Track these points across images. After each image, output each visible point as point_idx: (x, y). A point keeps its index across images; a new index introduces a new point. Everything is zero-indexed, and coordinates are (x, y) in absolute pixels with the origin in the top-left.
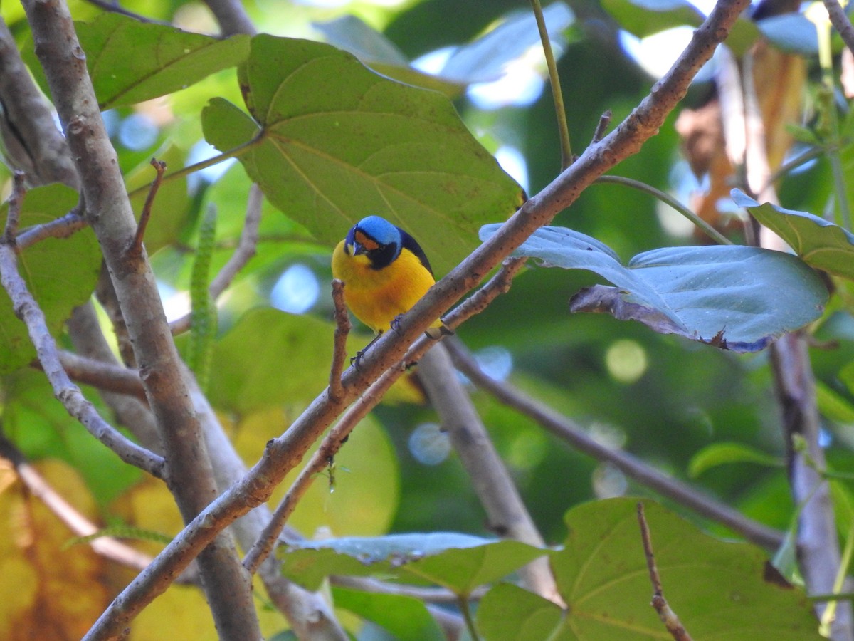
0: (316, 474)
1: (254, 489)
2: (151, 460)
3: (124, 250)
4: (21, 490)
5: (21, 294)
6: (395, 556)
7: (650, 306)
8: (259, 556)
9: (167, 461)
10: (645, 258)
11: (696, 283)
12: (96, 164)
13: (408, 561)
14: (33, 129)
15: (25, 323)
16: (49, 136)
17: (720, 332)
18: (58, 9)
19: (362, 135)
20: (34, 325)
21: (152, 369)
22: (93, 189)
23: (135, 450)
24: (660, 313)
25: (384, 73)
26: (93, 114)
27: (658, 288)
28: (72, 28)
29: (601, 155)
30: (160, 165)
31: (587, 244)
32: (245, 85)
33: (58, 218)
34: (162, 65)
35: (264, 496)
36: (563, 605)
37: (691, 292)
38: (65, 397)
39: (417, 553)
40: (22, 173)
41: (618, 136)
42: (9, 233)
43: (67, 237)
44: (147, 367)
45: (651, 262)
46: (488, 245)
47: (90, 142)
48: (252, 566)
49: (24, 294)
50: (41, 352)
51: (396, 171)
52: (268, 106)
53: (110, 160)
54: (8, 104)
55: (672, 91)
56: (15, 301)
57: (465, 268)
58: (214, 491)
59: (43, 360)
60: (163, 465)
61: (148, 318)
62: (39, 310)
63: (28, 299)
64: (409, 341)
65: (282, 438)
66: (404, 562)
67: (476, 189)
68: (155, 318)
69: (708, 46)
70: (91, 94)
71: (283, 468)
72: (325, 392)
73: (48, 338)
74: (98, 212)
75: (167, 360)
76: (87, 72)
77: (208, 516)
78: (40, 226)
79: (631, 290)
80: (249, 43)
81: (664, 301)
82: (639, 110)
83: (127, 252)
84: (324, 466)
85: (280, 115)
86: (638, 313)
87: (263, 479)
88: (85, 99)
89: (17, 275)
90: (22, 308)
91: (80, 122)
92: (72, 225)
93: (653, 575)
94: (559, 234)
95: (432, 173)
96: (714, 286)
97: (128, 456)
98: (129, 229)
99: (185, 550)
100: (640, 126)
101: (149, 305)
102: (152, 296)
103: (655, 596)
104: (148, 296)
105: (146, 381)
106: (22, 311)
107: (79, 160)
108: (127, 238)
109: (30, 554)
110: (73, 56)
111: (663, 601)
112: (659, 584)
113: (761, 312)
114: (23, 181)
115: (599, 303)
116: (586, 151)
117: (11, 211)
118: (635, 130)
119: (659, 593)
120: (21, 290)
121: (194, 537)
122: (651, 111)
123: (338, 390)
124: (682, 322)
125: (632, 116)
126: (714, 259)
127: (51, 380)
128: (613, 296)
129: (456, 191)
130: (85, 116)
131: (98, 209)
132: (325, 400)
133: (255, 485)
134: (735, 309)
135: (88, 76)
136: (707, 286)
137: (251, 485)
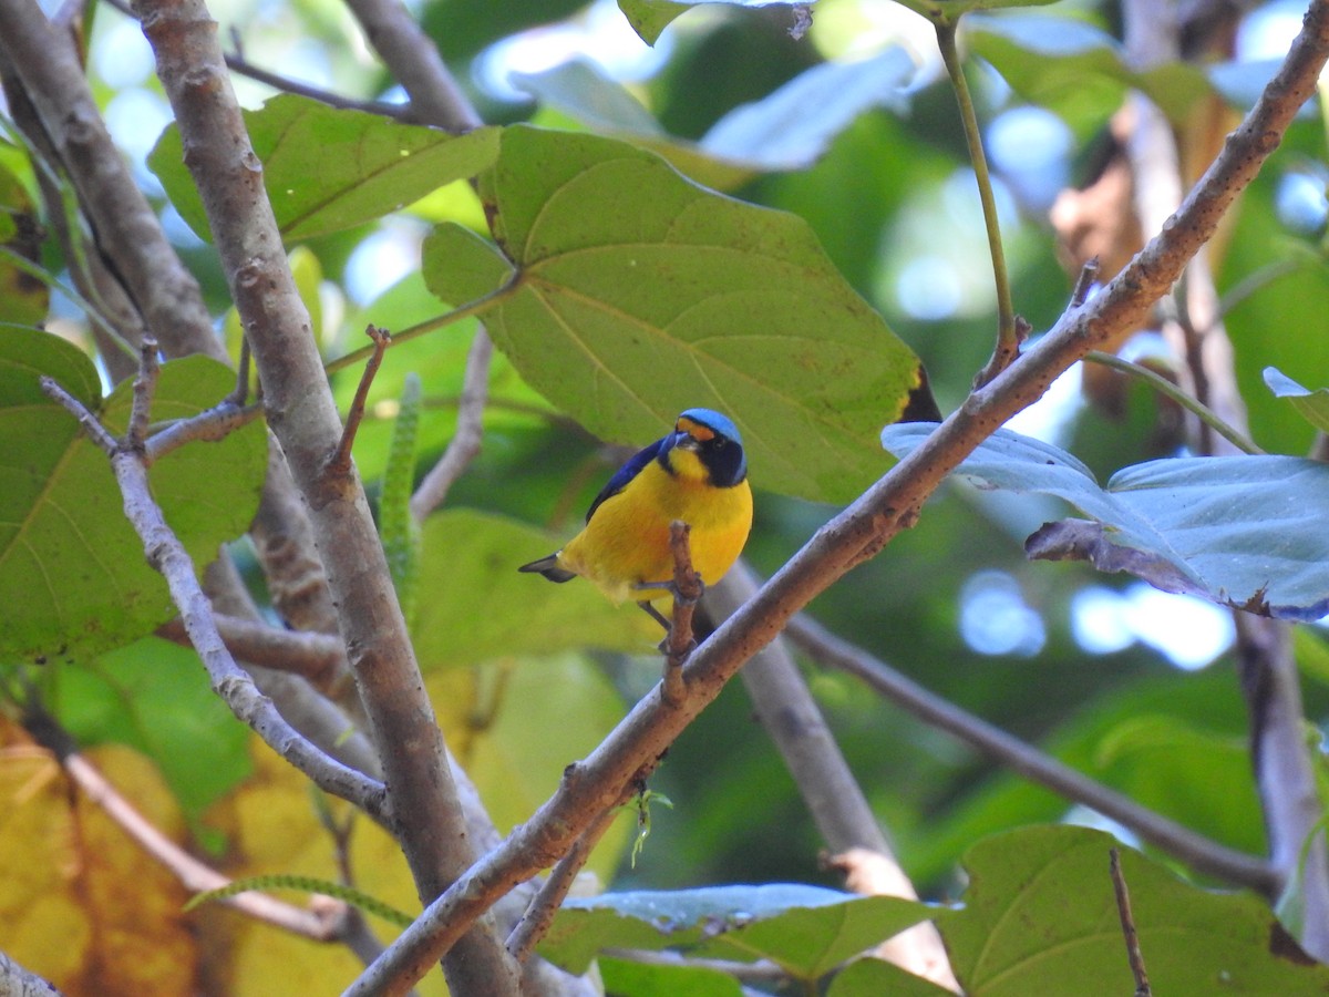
0: (618, 808)
1: (546, 841)
2: (365, 788)
3: (323, 465)
4: (67, 791)
5: (155, 530)
6: (710, 920)
7: (1150, 551)
8: (530, 935)
9: (389, 790)
10: (1133, 475)
11: (1216, 514)
12: (279, 332)
13: (729, 928)
14: (138, 263)
15: (163, 575)
17: (1259, 591)
18: (219, 94)
19: (671, 279)
20: (178, 579)
21: (367, 649)
22: (274, 371)
23: (340, 773)
24: (1167, 561)
25: (707, 185)
26: (274, 257)
27: (1156, 522)
28: (240, 123)
29: (1084, 326)
30: (380, 336)
31: (1045, 454)
32: (491, 203)
33: (206, 411)
34: (365, 175)
35: (560, 851)
37: (1209, 529)
38: (230, 690)
39: (742, 916)
40: (154, 342)
41: (1111, 297)
42: (134, 435)
43: (218, 439)
44: (359, 644)
45: (1142, 481)
46: (909, 466)
47: (270, 299)
48: (521, 949)
49: (161, 530)
50: (189, 621)
51: (724, 335)
52: (527, 236)
53: (300, 327)
54: (100, 223)
55: (1195, 228)
56: (148, 541)
57: (872, 499)
58: (463, 834)
59: (193, 632)
60: (384, 796)
61: (360, 569)
62: (184, 555)
63: (168, 538)
65: (589, 760)
66: (723, 931)
67: (847, 363)
68: (370, 569)
69: (1250, 159)
70: (270, 225)
71: (591, 807)
72: (656, 691)
73: (201, 598)
74: (282, 407)
75: (390, 633)
76: (264, 190)
77: (473, 881)
78: (181, 423)
79: (1121, 527)
80: (498, 140)
81: (1166, 543)
82: (1143, 256)
83: (328, 467)
84: (632, 796)
85: (544, 249)
86: (1133, 562)
87: (559, 825)
88: (262, 232)
89: (148, 500)
90: (157, 552)
91: (254, 268)
92: (227, 421)
93: (1134, 961)
94: (1002, 439)
95: (779, 337)
96: (1244, 520)
97: (327, 781)
98: (330, 432)
99: (437, 935)
100: (1145, 283)
101: (362, 550)
102: (365, 536)
103: (1137, 992)
104: (359, 534)
105: (357, 666)
106: (158, 557)
107: (253, 327)
108: (328, 445)
109: (78, 890)
110: (243, 166)
112: (1145, 975)
113: (1318, 559)
114: (155, 354)
115: (1072, 546)
116: (1061, 319)
117: (138, 400)
118: (1138, 287)
119: (1143, 988)
120: (157, 525)
121: (452, 914)
122: (1162, 259)
123: (676, 688)
124: (1197, 574)
125: (1132, 267)
126: (1240, 477)
127: (207, 663)
128: (1092, 535)
129: (815, 364)
130: (262, 259)
131: (283, 403)
132: (656, 703)
133: (546, 834)
134: (1278, 555)
135: (266, 198)
136: (1233, 519)
137: (540, 833)
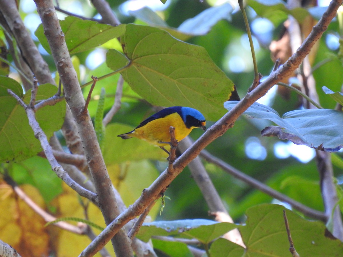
0: (156, 200)
1: (138, 209)
2: (91, 195)
3: (80, 112)
4: (15, 196)
6: (180, 229)
7: (293, 134)
8: (134, 233)
9: (97, 195)
10: (289, 114)
11: (310, 124)
12: (69, 78)
13: (185, 231)
15: (39, 140)
16: (39, 62)
17: (321, 144)
18: (53, 16)
19: (170, 63)
20: (43, 141)
21: (92, 159)
22: (67, 88)
23: (85, 191)
24: (297, 137)
25: (179, 39)
26: (68, 58)
27: (295, 126)
28: (59, 23)
29: (276, 76)
30: (95, 78)
31: (266, 109)
32: (123, 44)
33: (50, 98)
34: (91, 36)
35: (142, 212)
36: (245, 247)
37: (309, 128)
38: (56, 170)
39: (189, 227)
40: (37, 80)
41: (283, 69)
42: (31, 104)
43: (53, 105)
44: (89, 158)
45: (291, 116)
46: (231, 112)
47: (66, 69)
48: (132, 236)
49: (39, 129)
50: (46, 152)
51: (184, 78)
52: (133, 52)
53: (74, 76)
54: (22, 49)
55: (305, 51)
56: (35, 131)
57: (222, 121)
58: (117, 207)
59: (47, 155)
60: (96, 197)
61: (90, 139)
62: (44, 135)
63: (40, 131)
64: (200, 150)
65: (149, 188)
66: (184, 231)
67: (215, 85)
68: (92, 139)
69: (319, 33)
70: (66, 50)
71: (149, 200)
72: (166, 170)
73: (49, 146)
74: (70, 97)
75: (98, 155)
76: (65, 41)
77: (119, 219)
78: (43, 101)
79: (286, 128)
80: (125, 27)
81: (298, 132)
82: (292, 58)
83: (81, 112)
84: (160, 197)
85: (137, 56)
86: (289, 137)
87: (141, 205)
88: (64, 52)
89: (35, 121)
90: (38, 134)
91: (62, 61)
92: (55, 100)
93: (290, 239)
94: (256, 105)
95: (198, 78)
96: (317, 126)
97: (82, 193)
98: (82, 103)
99: (110, 233)
100: (292, 65)
101: (90, 134)
102: (91, 130)
103: (290, 247)
104: (90, 130)
105: (89, 164)
106: (38, 136)
107: (62, 76)
108: (81, 107)
109: (18, 222)
110: (59, 35)
111: (294, 249)
112: (292, 243)
113: (337, 136)
114: (37, 83)
115: (273, 133)
116: (271, 74)
117: (32, 95)
118: (290, 66)
119: (292, 246)
120: (37, 127)
121: (114, 228)
122: (296, 59)
123: (171, 169)
124: (305, 140)
125: (289, 61)
126: (316, 115)
127: (50, 163)
128: (278, 130)
129: (207, 85)
130: (64, 59)
131: (70, 96)
132: (166, 173)
133: (138, 207)
134: (326, 135)
135: (65, 43)
136: (315, 126)
137: (136, 207)
